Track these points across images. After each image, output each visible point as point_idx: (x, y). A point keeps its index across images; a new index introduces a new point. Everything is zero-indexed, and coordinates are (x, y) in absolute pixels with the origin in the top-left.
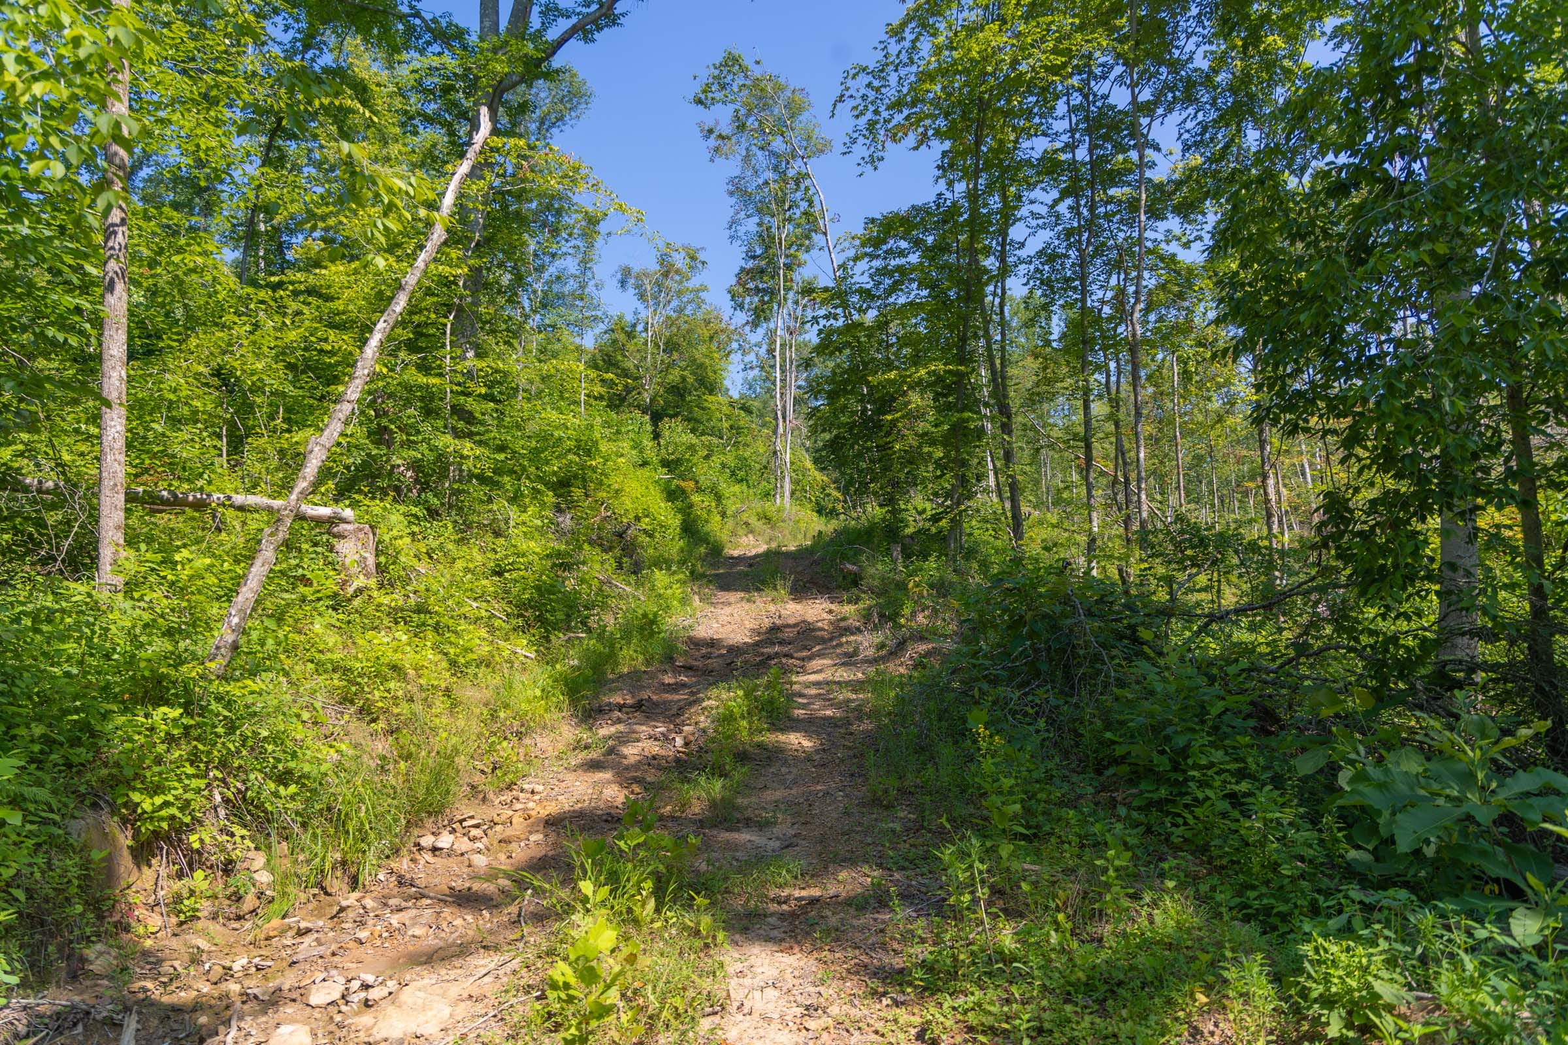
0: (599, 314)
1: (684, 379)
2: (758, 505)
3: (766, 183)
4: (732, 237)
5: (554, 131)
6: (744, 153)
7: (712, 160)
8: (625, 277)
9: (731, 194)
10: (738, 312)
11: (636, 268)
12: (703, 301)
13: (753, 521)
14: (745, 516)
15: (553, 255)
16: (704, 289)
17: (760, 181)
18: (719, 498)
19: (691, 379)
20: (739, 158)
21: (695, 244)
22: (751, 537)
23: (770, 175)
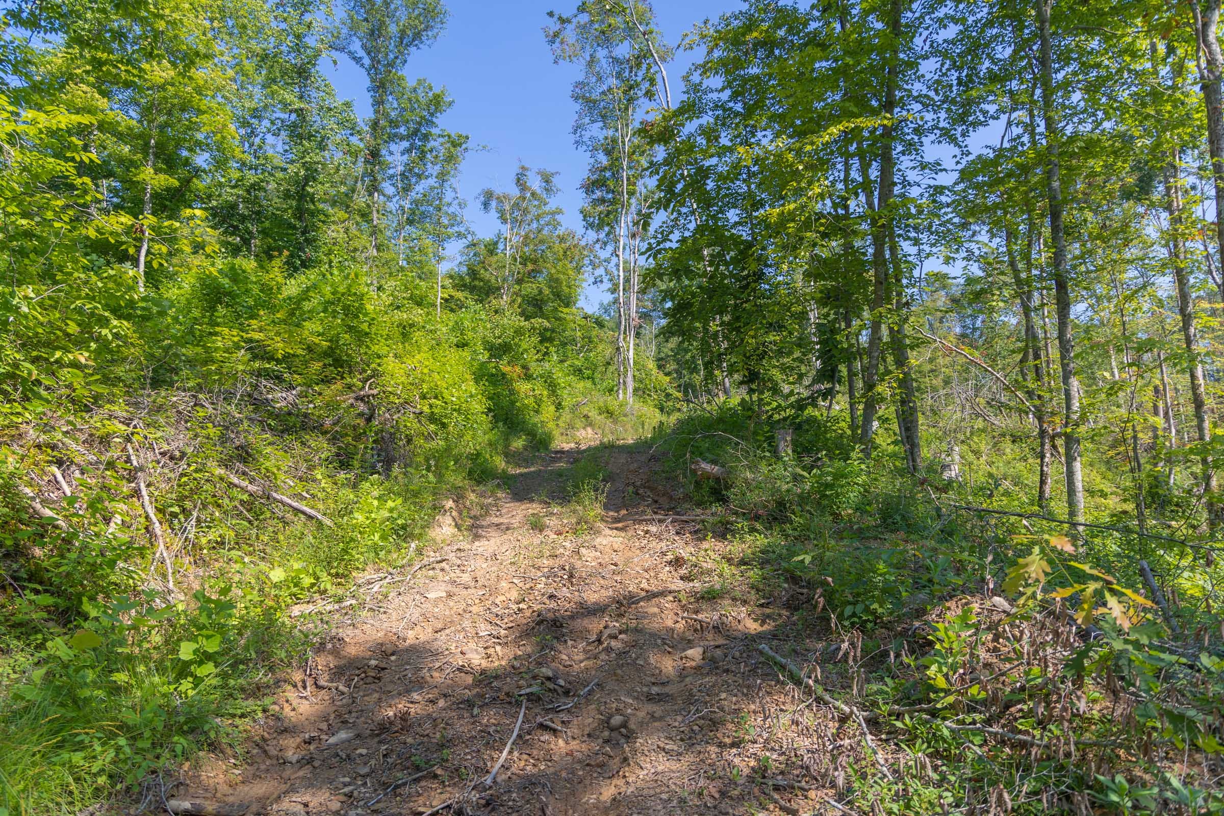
0: (462, 230)
1: (540, 292)
2: (602, 400)
3: (610, 89)
4: (577, 142)
5: (413, 49)
6: (588, 58)
7: (555, 62)
8: (488, 199)
9: (576, 99)
10: (590, 231)
11: (498, 191)
12: (559, 224)
13: (594, 414)
14: (585, 410)
15: (419, 176)
16: (559, 211)
17: (605, 88)
18: (552, 387)
19: (546, 291)
20: (583, 62)
21: (550, 169)
22: (589, 430)
23: (613, 82)
